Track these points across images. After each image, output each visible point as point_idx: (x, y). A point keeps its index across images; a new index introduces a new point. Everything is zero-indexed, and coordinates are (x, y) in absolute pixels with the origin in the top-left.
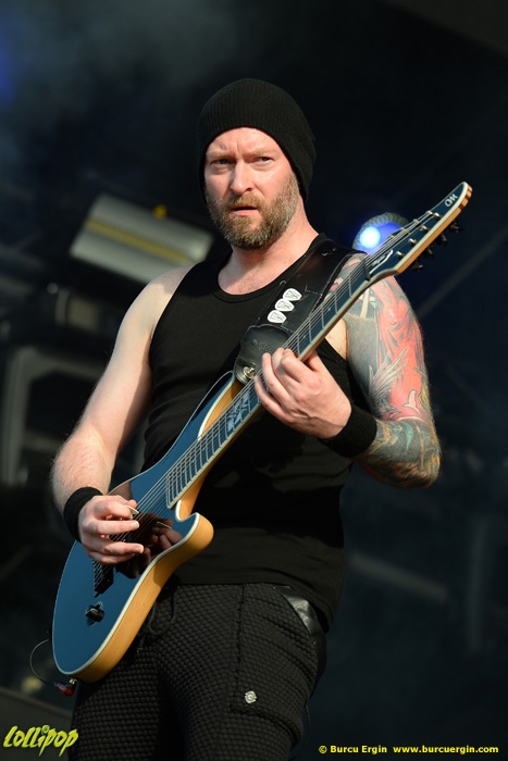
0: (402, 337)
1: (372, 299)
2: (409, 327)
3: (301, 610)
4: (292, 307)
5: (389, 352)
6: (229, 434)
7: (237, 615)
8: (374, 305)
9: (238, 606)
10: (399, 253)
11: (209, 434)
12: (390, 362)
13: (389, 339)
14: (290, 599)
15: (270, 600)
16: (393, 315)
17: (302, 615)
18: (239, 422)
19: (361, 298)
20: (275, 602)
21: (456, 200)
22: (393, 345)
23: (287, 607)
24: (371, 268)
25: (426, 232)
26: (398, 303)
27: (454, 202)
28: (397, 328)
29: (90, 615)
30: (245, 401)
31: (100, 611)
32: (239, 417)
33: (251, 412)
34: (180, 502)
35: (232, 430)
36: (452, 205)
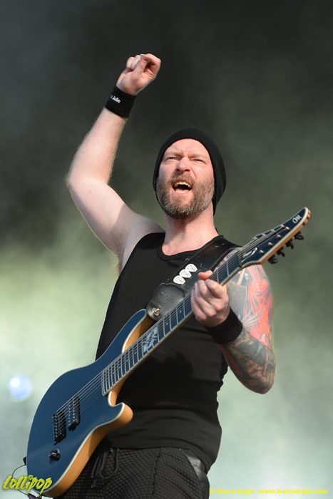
0: (261, 301)
1: (246, 275)
2: (267, 296)
3: (195, 465)
4: (190, 276)
5: (252, 308)
6: (144, 353)
7: (155, 464)
8: (247, 279)
9: (156, 459)
10: (262, 251)
11: (130, 351)
12: (252, 314)
13: (254, 300)
14: (189, 458)
15: (176, 457)
16: (258, 287)
17: (195, 468)
18: (151, 347)
19: (239, 272)
20: (180, 459)
21: (301, 219)
22: (255, 305)
23: (187, 462)
24: (242, 259)
25: (280, 239)
26: (262, 280)
27: (299, 221)
28: (259, 295)
29: (52, 457)
30: (155, 333)
31: (58, 454)
32: (151, 344)
33: (160, 342)
34: (111, 392)
35: (146, 351)
36: (298, 223)
